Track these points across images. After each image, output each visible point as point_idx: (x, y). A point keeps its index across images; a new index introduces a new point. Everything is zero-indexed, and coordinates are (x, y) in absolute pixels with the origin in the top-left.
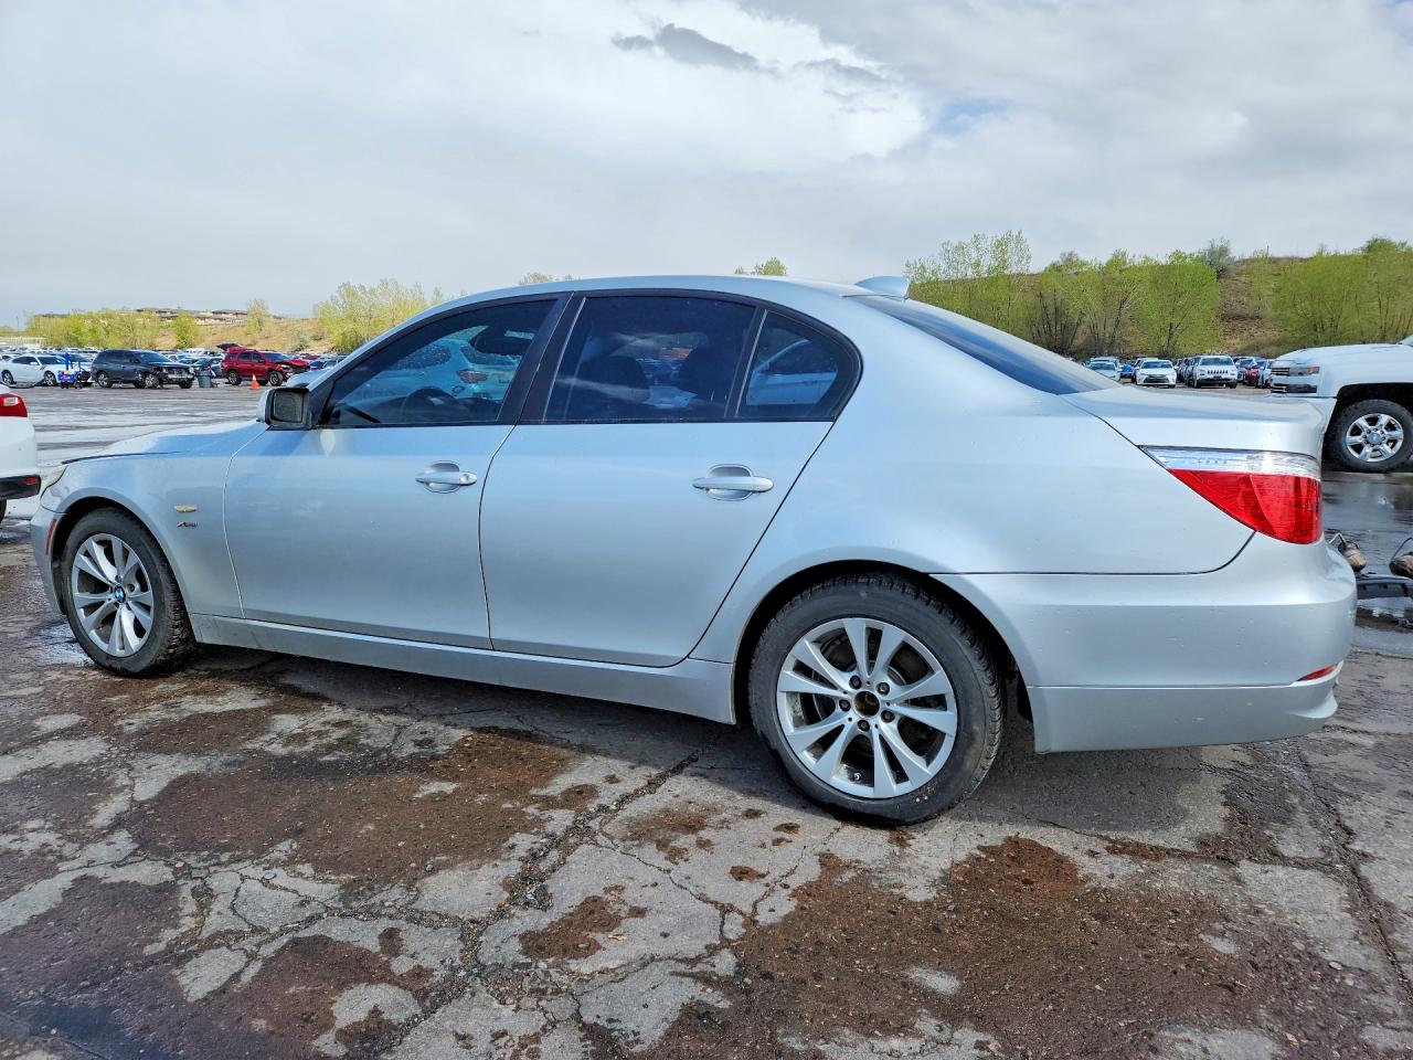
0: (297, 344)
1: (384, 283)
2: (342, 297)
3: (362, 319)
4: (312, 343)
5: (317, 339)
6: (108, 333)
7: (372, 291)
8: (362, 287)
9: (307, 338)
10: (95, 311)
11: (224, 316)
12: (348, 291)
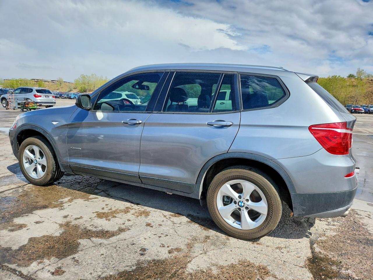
0: (69, 90)
1: (93, 75)
2: (81, 78)
3: (86, 84)
4: (73, 90)
5: (74, 88)
6: (21, 85)
7: (89, 77)
8: (87, 76)
9: (72, 88)
10: (17, 79)
11: (54, 82)
12: (83, 77)
